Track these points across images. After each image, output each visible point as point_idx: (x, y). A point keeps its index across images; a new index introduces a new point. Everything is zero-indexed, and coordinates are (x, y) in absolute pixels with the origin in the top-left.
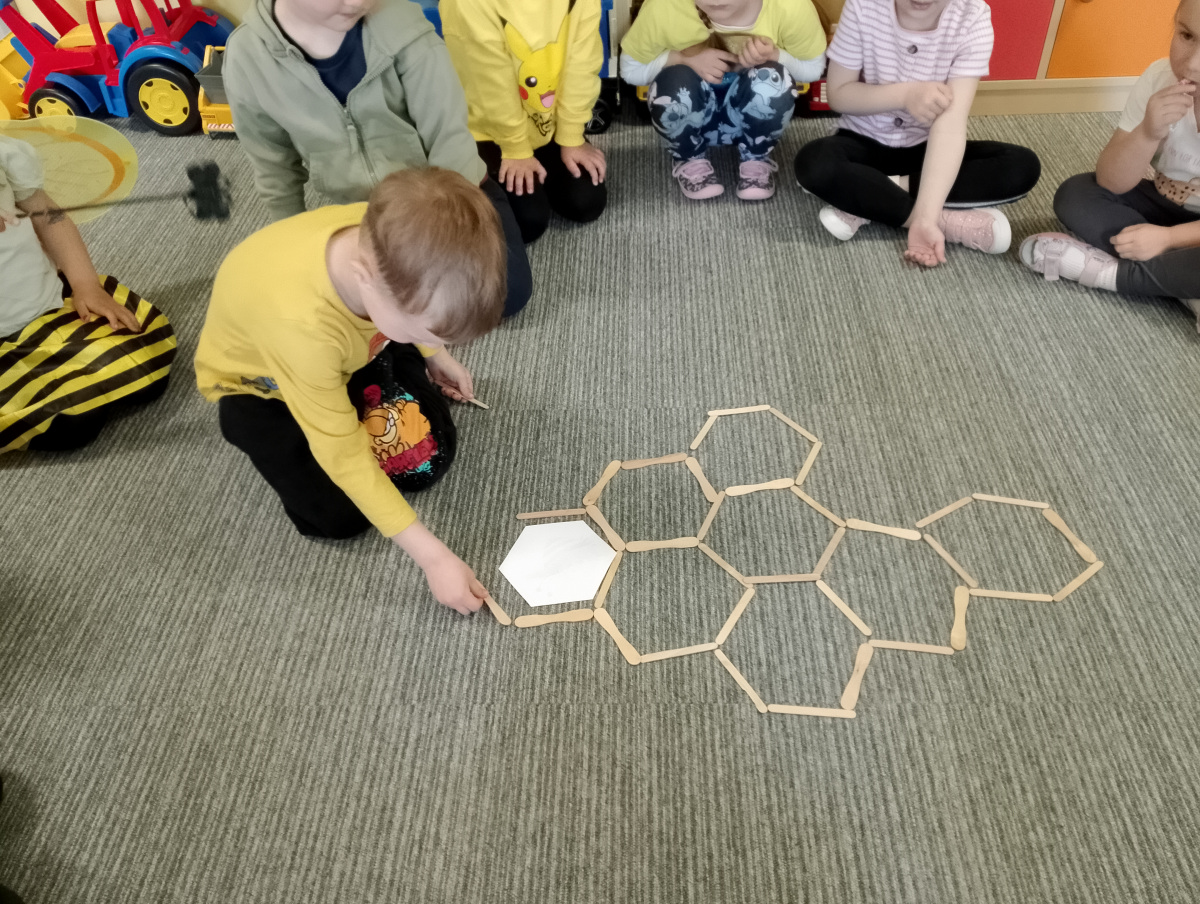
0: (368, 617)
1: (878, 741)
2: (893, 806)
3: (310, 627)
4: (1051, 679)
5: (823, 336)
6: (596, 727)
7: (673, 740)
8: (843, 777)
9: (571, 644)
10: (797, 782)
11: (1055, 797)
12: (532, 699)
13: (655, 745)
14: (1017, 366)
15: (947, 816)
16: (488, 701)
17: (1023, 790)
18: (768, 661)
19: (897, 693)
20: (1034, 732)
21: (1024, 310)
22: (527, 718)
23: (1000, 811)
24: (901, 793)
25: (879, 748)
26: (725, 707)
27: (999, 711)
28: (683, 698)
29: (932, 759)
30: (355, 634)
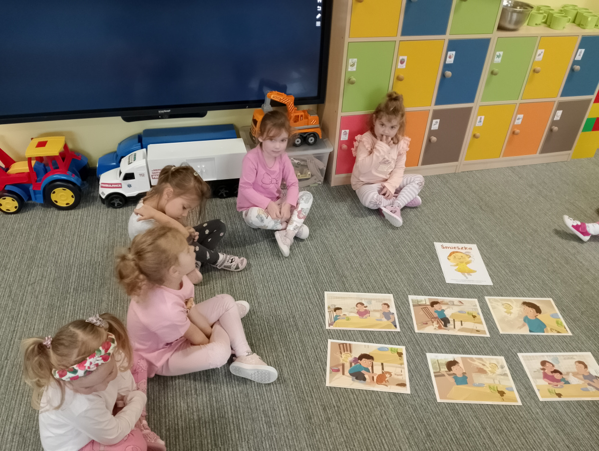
0: (192, 417)
1: (377, 425)
2: (385, 445)
3: (171, 426)
4: (422, 394)
5: (325, 279)
6: (287, 441)
7: (313, 439)
8: (369, 440)
9: (270, 413)
10: (355, 445)
11: (430, 432)
12: (262, 436)
13: (308, 443)
14: (390, 284)
15: (401, 445)
16: (247, 440)
17: (421, 432)
18: (337, 405)
19: (379, 408)
20: (420, 412)
21: (388, 262)
22: (262, 443)
23: (416, 440)
24: (387, 440)
25: (377, 427)
26: (327, 424)
27: (409, 407)
28: (313, 424)
29: (393, 427)
30: (189, 425)
